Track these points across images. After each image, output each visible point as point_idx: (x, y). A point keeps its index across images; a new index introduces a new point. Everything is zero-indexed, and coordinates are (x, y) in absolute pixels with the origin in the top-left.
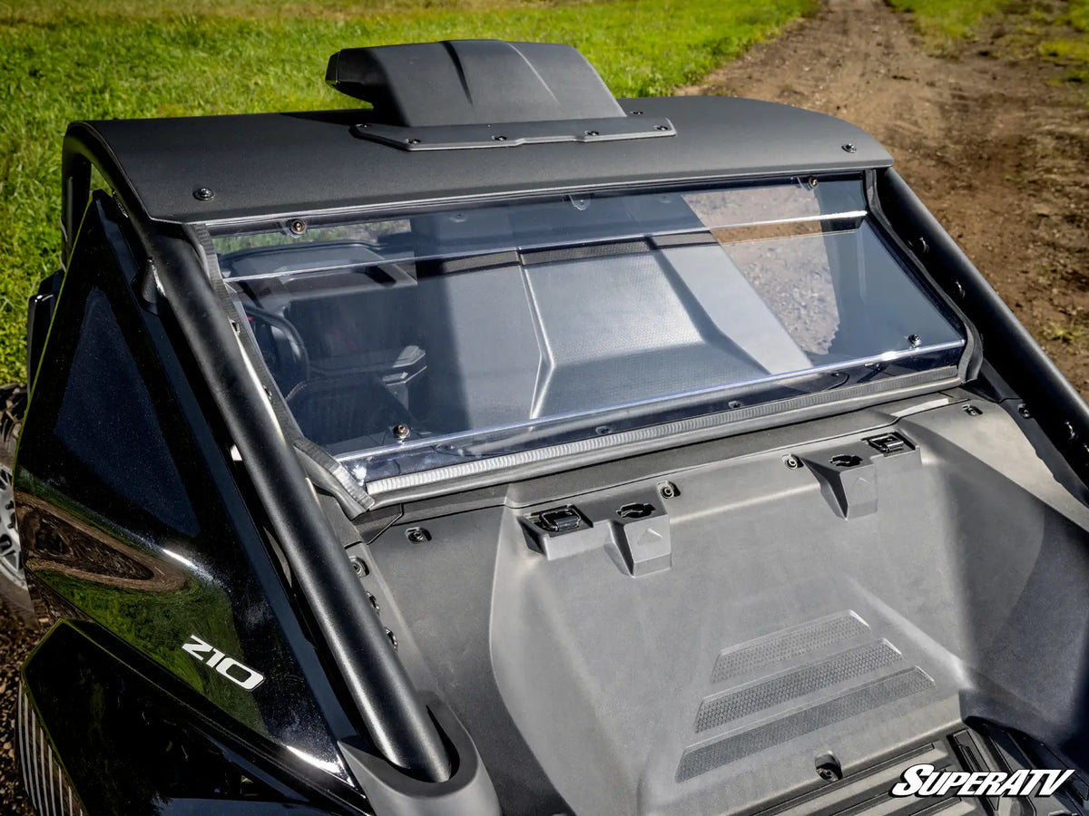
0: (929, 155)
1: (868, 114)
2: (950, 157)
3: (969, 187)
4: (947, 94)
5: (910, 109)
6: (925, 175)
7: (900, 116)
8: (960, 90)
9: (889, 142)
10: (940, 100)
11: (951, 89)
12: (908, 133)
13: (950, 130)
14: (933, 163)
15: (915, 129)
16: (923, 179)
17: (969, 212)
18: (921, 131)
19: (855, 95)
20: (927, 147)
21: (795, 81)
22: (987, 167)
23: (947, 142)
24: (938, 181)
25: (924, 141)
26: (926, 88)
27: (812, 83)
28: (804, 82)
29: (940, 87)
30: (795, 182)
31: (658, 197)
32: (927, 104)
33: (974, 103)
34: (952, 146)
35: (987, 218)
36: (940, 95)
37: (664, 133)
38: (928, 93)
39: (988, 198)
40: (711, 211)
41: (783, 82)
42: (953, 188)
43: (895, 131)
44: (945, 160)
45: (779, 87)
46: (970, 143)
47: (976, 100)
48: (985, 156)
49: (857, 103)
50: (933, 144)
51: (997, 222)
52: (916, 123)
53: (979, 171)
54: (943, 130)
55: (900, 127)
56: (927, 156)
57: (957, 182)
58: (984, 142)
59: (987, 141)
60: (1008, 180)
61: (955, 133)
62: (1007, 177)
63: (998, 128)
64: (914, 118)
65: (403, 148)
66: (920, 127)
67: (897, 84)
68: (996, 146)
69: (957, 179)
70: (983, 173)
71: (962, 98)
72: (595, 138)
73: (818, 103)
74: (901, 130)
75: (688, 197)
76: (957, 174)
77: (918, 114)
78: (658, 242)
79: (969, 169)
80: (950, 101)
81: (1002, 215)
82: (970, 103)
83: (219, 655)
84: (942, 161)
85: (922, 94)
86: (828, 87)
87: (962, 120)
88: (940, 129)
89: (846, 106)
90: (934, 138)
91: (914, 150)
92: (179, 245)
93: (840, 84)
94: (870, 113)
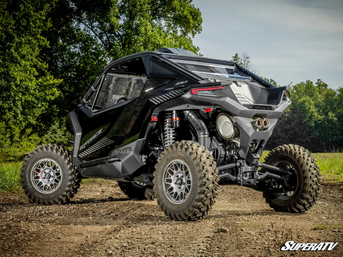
30: (225, 64)
83: (181, 82)
92: (162, 56)
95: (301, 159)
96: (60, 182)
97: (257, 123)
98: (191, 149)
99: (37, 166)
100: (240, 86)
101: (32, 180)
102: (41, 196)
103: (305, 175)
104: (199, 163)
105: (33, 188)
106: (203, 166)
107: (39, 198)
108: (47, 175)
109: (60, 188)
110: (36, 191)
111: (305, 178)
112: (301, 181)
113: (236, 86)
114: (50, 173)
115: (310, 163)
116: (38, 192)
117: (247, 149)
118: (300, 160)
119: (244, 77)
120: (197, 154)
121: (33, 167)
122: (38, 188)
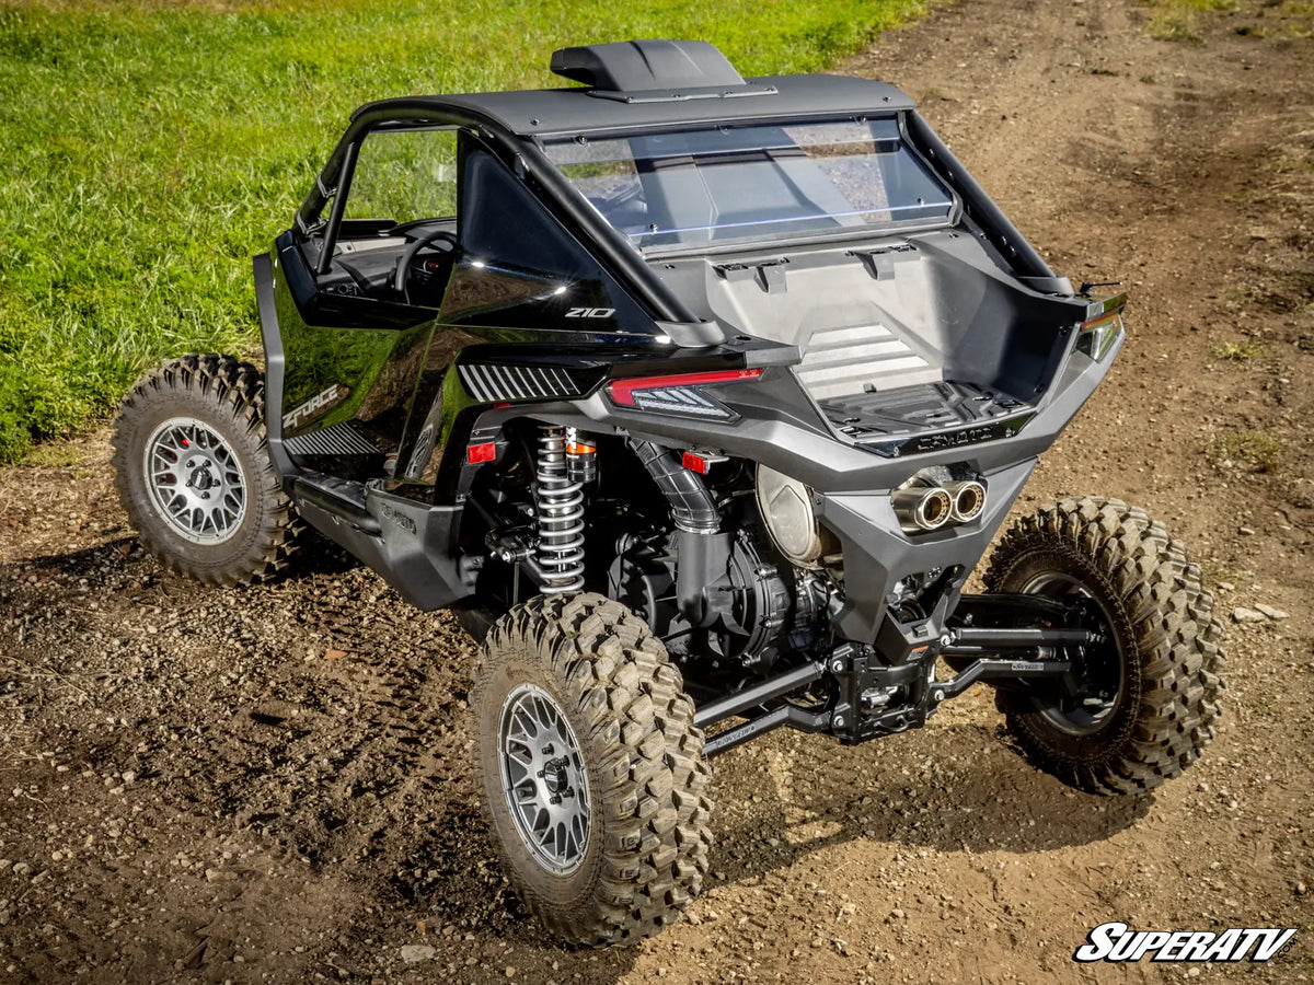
0: (1124, 175)
1: (1047, 125)
2: (1154, 176)
3: (1171, 210)
4: (1169, 93)
5: (1111, 115)
6: (1112, 199)
7: (1093, 127)
8: (1191, 87)
9: (1071, 160)
10: (1157, 102)
11: (1176, 86)
12: (1098, 148)
13: (1161, 142)
14: (1128, 184)
15: (1112, 142)
16: (1109, 204)
17: (1161, 238)
18: (1120, 144)
19: (1031, 99)
20: (1126, 165)
21: (944, 82)
22: (1203, 186)
23: (1154, 158)
24: (1129, 206)
25: (1121, 157)
26: (1140, 86)
27: (969, 85)
28: (960, 84)
29: (1161, 83)
30: (853, 120)
31: (769, 129)
32: (1136, 108)
33: (1207, 104)
34: (1159, 162)
35: (1183, 243)
36: (1159, 95)
37: (770, 92)
38: (1142, 92)
39: (1192, 222)
40: (801, 136)
41: (926, 85)
42: (1147, 213)
43: (1083, 146)
44: (1146, 179)
45: (919, 93)
46: (1186, 157)
47: (1210, 100)
48: (1204, 173)
49: (1031, 110)
50: (1131, 160)
51: (1195, 249)
52: (1114, 135)
53: (1190, 192)
54: (1151, 142)
55: (1089, 140)
56: (1123, 176)
57: (1156, 207)
58: (1207, 155)
59: (1212, 153)
60: (1226, 201)
61: (1168, 145)
62: (1227, 197)
63: (1231, 136)
64: (1111, 128)
65: (625, 101)
66: (1119, 140)
67: (1096, 82)
68: (1223, 159)
69: (1156, 202)
70: (1194, 194)
71: (1189, 97)
72: (730, 95)
73: (975, 112)
74: (1091, 144)
75: (786, 130)
76: (1158, 196)
77: (1120, 121)
78: (771, 153)
79: (1176, 190)
80: (1170, 104)
81: (1205, 240)
82: (1202, 104)
83: (588, 310)
84: (1140, 182)
85: (1129, 95)
86: (993, 89)
87: (1182, 127)
88: (1147, 141)
89: (1015, 116)
90: (1136, 154)
91: (1104, 170)
92: (531, 145)
93: (1010, 86)
94: (1050, 123)
95: (1141, 602)
96: (242, 511)
97: (921, 509)
98: (589, 673)
99: (165, 438)
100: (891, 276)
101: (148, 486)
102: (182, 549)
103: (1151, 674)
104: (617, 754)
105: (157, 516)
106: (631, 773)
107: (176, 555)
108: (199, 478)
109: (242, 534)
110: (165, 526)
111: (1150, 685)
112: (1133, 692)
113: (867, 276)
114: (209, 469)
115: (1177, 620)
116: (171, 532)
117: (875, 613)
118: (1134, 602)
119: (923, 205)
120: (610, 706)
121: (150, 441)
122: (172, 516)
